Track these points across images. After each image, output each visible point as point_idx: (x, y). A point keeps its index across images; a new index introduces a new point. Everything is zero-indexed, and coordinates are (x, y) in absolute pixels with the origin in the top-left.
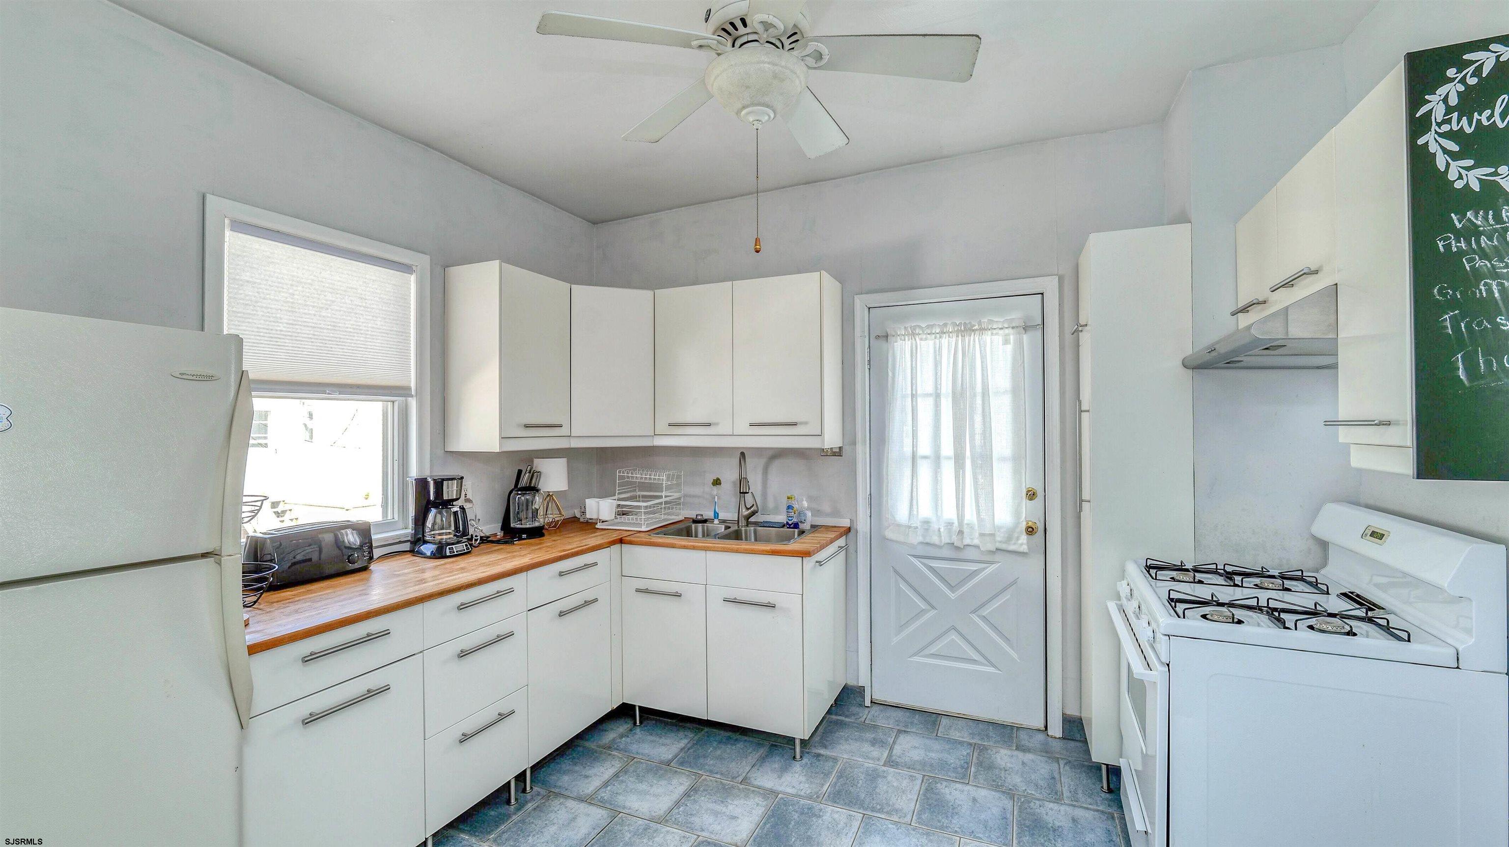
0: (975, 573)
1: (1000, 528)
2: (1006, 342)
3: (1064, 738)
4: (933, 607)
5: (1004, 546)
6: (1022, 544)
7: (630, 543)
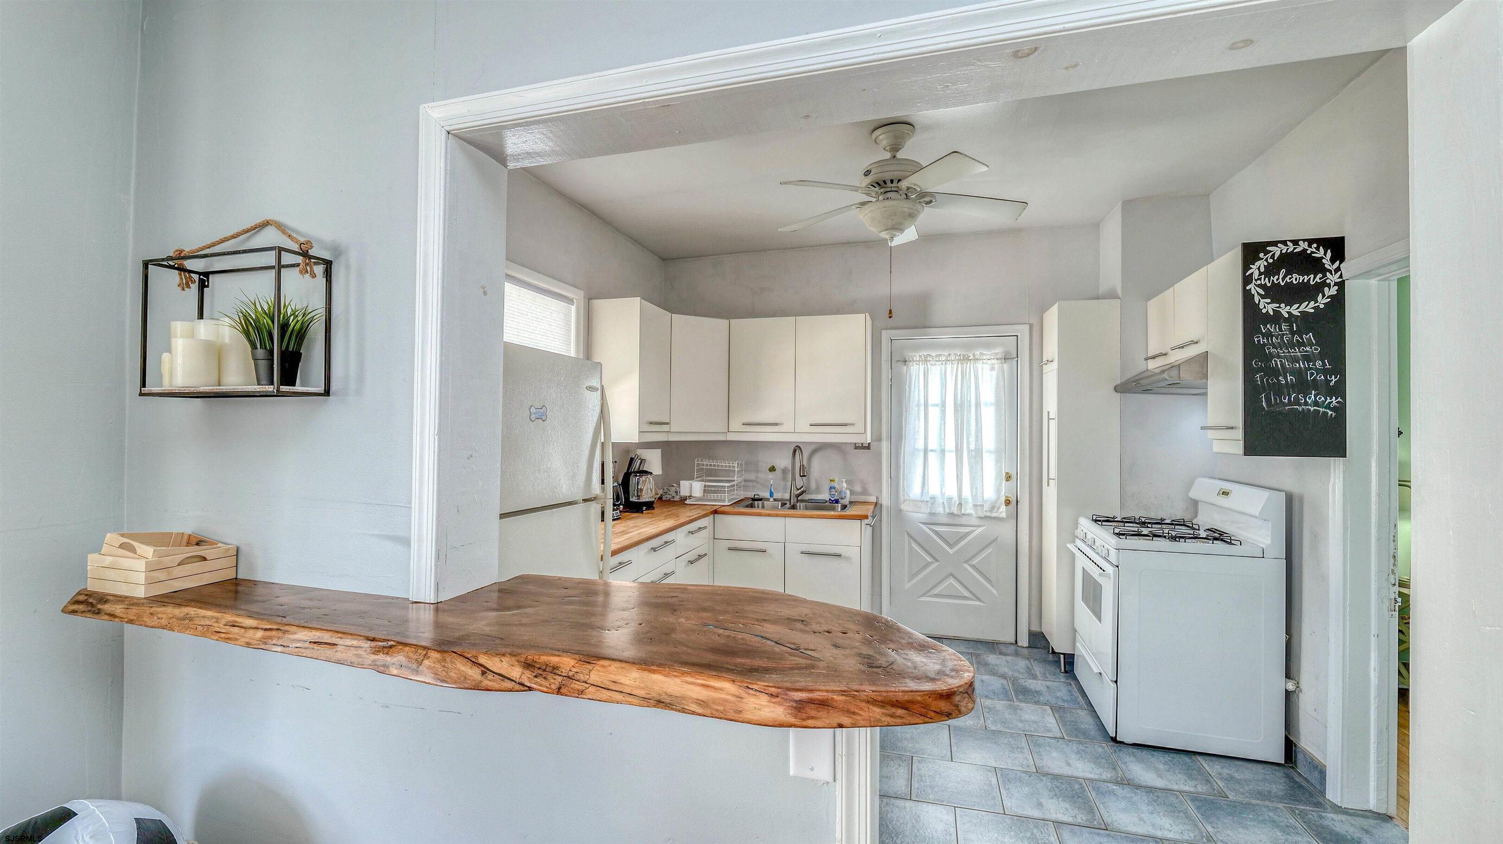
0: (967, 534)
1: (987, 501)
2: (992, 369)
3: (1029, 647)
4: (937, 560)
5: (988, 514)
6: (1002, 512)
7: (723, 513)
